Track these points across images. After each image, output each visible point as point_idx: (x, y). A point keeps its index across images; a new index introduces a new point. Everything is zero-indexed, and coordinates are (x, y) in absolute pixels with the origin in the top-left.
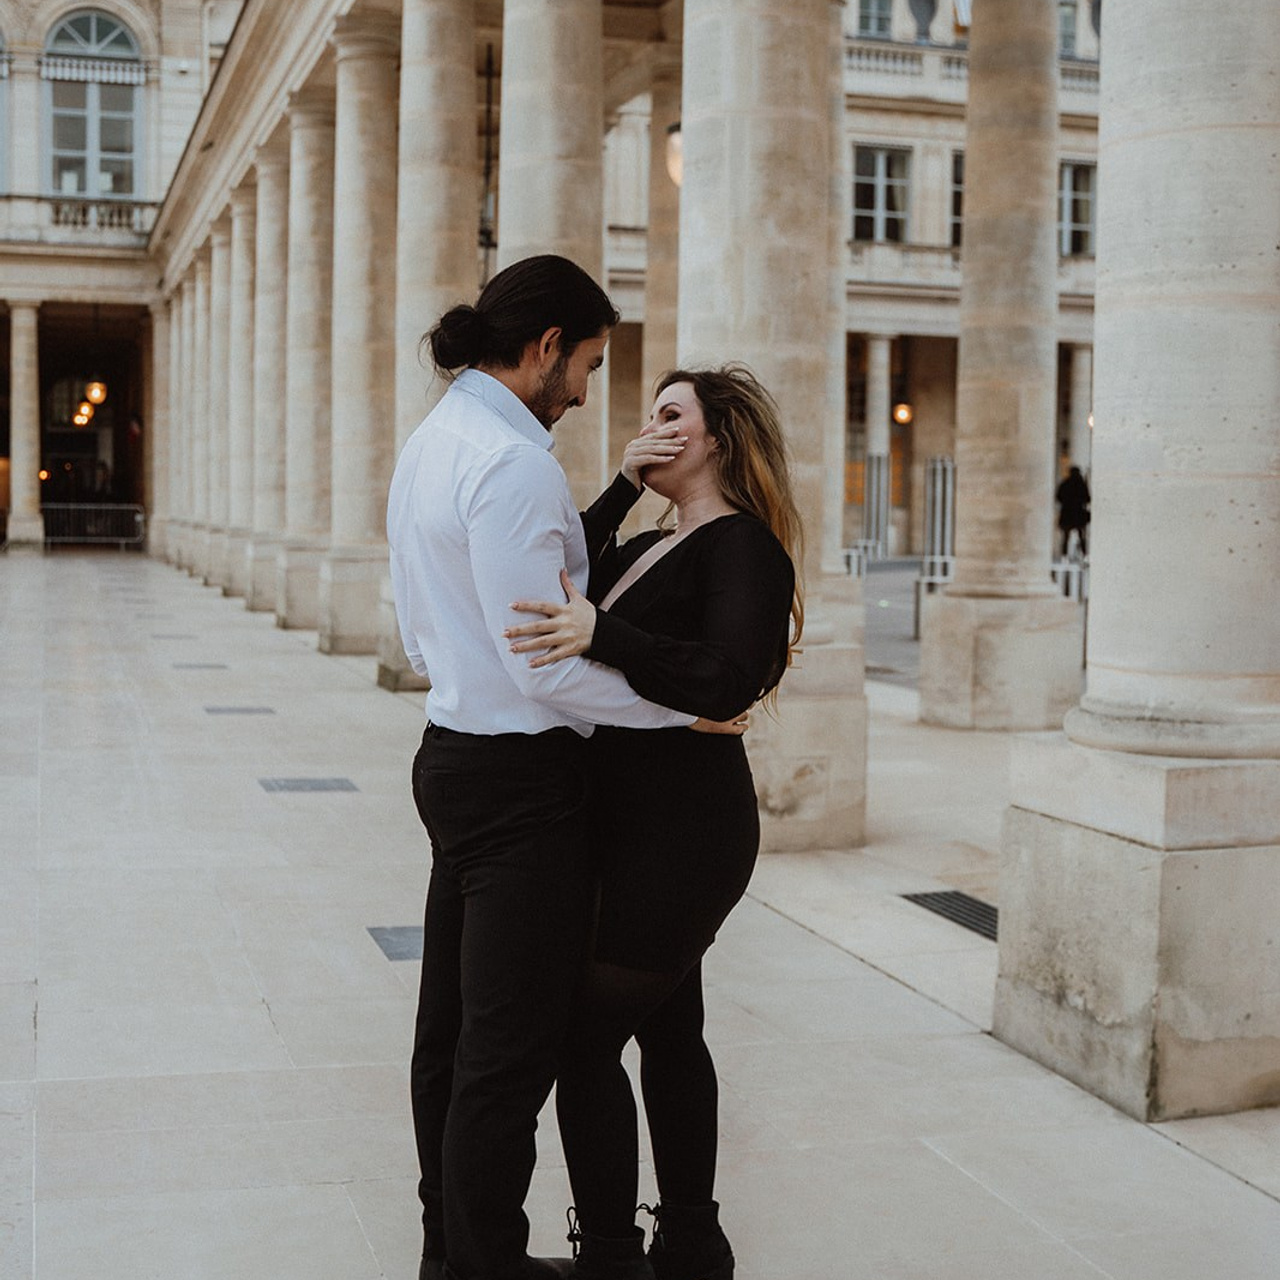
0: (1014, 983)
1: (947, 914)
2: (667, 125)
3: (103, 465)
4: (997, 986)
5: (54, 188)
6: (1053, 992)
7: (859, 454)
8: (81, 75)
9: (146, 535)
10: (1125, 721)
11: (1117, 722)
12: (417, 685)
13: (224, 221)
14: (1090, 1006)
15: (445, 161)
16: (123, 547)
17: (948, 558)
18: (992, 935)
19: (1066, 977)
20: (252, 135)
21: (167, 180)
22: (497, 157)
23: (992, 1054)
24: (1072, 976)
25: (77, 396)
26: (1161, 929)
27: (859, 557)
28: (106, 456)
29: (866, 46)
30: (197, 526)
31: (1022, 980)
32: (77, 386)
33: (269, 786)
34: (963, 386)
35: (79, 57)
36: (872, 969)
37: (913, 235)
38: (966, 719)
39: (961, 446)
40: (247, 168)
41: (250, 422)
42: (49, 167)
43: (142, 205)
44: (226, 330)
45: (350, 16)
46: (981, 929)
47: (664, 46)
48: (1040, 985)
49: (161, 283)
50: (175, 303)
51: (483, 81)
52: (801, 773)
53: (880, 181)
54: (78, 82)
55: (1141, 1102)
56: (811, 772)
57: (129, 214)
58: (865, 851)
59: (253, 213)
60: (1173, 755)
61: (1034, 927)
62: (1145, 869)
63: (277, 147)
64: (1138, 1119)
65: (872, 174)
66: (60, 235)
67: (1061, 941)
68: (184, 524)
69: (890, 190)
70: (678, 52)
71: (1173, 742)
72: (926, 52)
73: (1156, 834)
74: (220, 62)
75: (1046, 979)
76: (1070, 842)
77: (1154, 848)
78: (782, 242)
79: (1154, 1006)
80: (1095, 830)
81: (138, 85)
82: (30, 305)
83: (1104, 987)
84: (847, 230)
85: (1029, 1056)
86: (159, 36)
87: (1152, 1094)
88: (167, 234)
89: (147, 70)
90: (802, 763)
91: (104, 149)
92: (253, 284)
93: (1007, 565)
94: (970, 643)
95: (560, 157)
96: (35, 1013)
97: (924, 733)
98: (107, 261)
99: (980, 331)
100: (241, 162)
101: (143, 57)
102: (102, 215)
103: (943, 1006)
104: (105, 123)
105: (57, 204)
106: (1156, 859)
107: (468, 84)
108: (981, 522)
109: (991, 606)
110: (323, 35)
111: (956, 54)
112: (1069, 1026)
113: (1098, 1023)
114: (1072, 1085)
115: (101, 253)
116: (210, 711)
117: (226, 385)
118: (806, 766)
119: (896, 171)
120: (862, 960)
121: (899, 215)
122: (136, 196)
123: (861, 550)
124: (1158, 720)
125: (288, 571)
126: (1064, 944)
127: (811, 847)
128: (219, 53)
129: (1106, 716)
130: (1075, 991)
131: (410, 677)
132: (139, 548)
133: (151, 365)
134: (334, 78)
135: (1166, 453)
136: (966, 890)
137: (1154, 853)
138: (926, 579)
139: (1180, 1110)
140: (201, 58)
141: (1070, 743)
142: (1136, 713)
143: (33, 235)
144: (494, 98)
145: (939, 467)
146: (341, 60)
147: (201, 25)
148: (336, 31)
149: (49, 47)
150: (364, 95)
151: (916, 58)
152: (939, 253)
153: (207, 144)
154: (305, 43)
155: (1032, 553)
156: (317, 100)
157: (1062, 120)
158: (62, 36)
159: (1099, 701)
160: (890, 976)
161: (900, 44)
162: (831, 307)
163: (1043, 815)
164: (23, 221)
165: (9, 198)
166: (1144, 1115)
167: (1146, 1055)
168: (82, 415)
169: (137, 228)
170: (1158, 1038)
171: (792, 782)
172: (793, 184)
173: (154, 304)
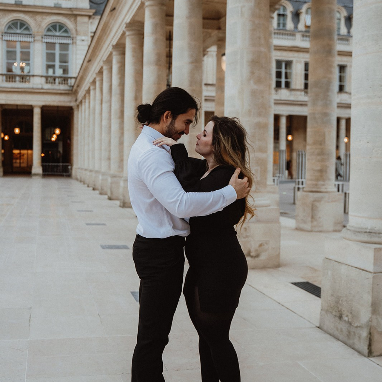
0: (326, 312)
1: (305, 289)
2: (221, 54)
3: (59, 152)
4: (321, 313)
5: (46, 73)
6: (338, 315)
7: (277, 149)
8: (54, 41)
9: (71, 172)
10: (361, 233)
11: (358, 233)
13: (94, 82)
14: (350, 320)
15: (157, 64)
16: (65, 176)
17: (303, 180)
18: (319, 296)
19: (342, 311)
20: (102, 58)
21: (78, 71)
22: (172, 63)
23: (319, 334)
24: (344, 311)
25: (52, 132)
26: (372, 297)
27: (277, 180)
28: (61, 149)
29: (279, 32)
30: (86, 170)
31: (328, 311)
32: (52, 129)
33: (103, 247)
34: (309, 130)
35: (53, 36)
36: (282, 306)
37: (293, 86)
38: (309, 228)
39: (308, 148)
40: (100, 67)
41: (101, 140)
42: (45, 68)
43: (71, 78)
44: (94, 113)
45: (130, 23)
46: (315, 294)
47: (220, 31)
48: (334, 313)
49: (76, 100)
50: (80, 106)
51: (168, 42)
52: (261, 245)
53: (283, 71)
54: (53, 43)
55: (366, 351)
56: (264, 245)
57: (67, 80)
58: (280, 269)
59: (102, 80)
60: (375, 243)
61: (332, 295)
62: (367, 279)
63: (109, 61)
64: (365, 356)
65: (281, 68)
66: (47, 86)
67: (341, 300)
68: (82, 169)
69: (286, 73)
70: (225, 33)
71: (376, 239)
72: (297, 33)
73: (371, 268)
74: (93, 37)
75: (336, 311)
76: (343, 269)
77: (370, 272)
78: (255, 87)
79: (370, 321)
80: (352, 266)
81: (70, 44)
82: (39, 107)
83: (355, 315)
84: (274, 85)
85: (330, 335)
86: (76, 30)
87: (369, 348)
88: (78, 86)
89: (73, 40)
90: (261, 243)
91: (60, 62)
92: (102, 100)
93: (321, 183)
94: (311, 206)
95: (190, 63)
96: (30, 318)
97: (297, 232)
98: (61, 94)
99: (314, 113)
100: (99, 65)
101: (72, 36)
102: (59, 81)
103: (304, 318)
104: (60, 55)
105: (47, 78)
106: (370, 276)
107: (163, 43)
108: (313, 170)
109: (317, 195)
110: (122, 28)
111: (306, 34)
112: (343, 326)
113: (352, 326)
114: (345, 345)
115: (59, 92)
116: (87, 224)
117: (94, 129)
118: (262, 244)
119: (288, 67)
120: (279, 303)
121: (289, 80)
122: (69, 75)
123: (278, 177)
124: (371, 233)
125: (111, 183)
126: (342, 301)
127: (264, 268)
128: (92, 34)
129: (355, 231)
130: (345, 316)
132: (69, 176)
133: (73, 124)
134: (125, 41)
135: (374, 151)
136: (310, 281)
137: (370, 274)
138: (297, 186)
139: (378, 354)
140: (88, 36)
141: (344, 239)
142: (365, 231)
143: (40, 86)
144: (171, 47)
145: (301, 153)
146: (127, 36)
147: (88, 27)
148: (126, 27)
149: (45, 33)
150: (133, 46)
151: (294, 35)
152: (301, 91)
153: (89, 60)
155: (329, 179)
156: (120, 47)
157: (338, 53)
158: (49, 30)
159: (353, 227)
160: (288, 309)
161: (289, 31)
162: (270, 107)
163: (335, 261)
164: (37, 83)
165: (33, 76)
166: (367, 355)
167: (367, 336)
168: (54, 138)
169: (69, 84)
170: (372, 331)
171: (258, 248)
172: (259, 70)
173: (74, 106)
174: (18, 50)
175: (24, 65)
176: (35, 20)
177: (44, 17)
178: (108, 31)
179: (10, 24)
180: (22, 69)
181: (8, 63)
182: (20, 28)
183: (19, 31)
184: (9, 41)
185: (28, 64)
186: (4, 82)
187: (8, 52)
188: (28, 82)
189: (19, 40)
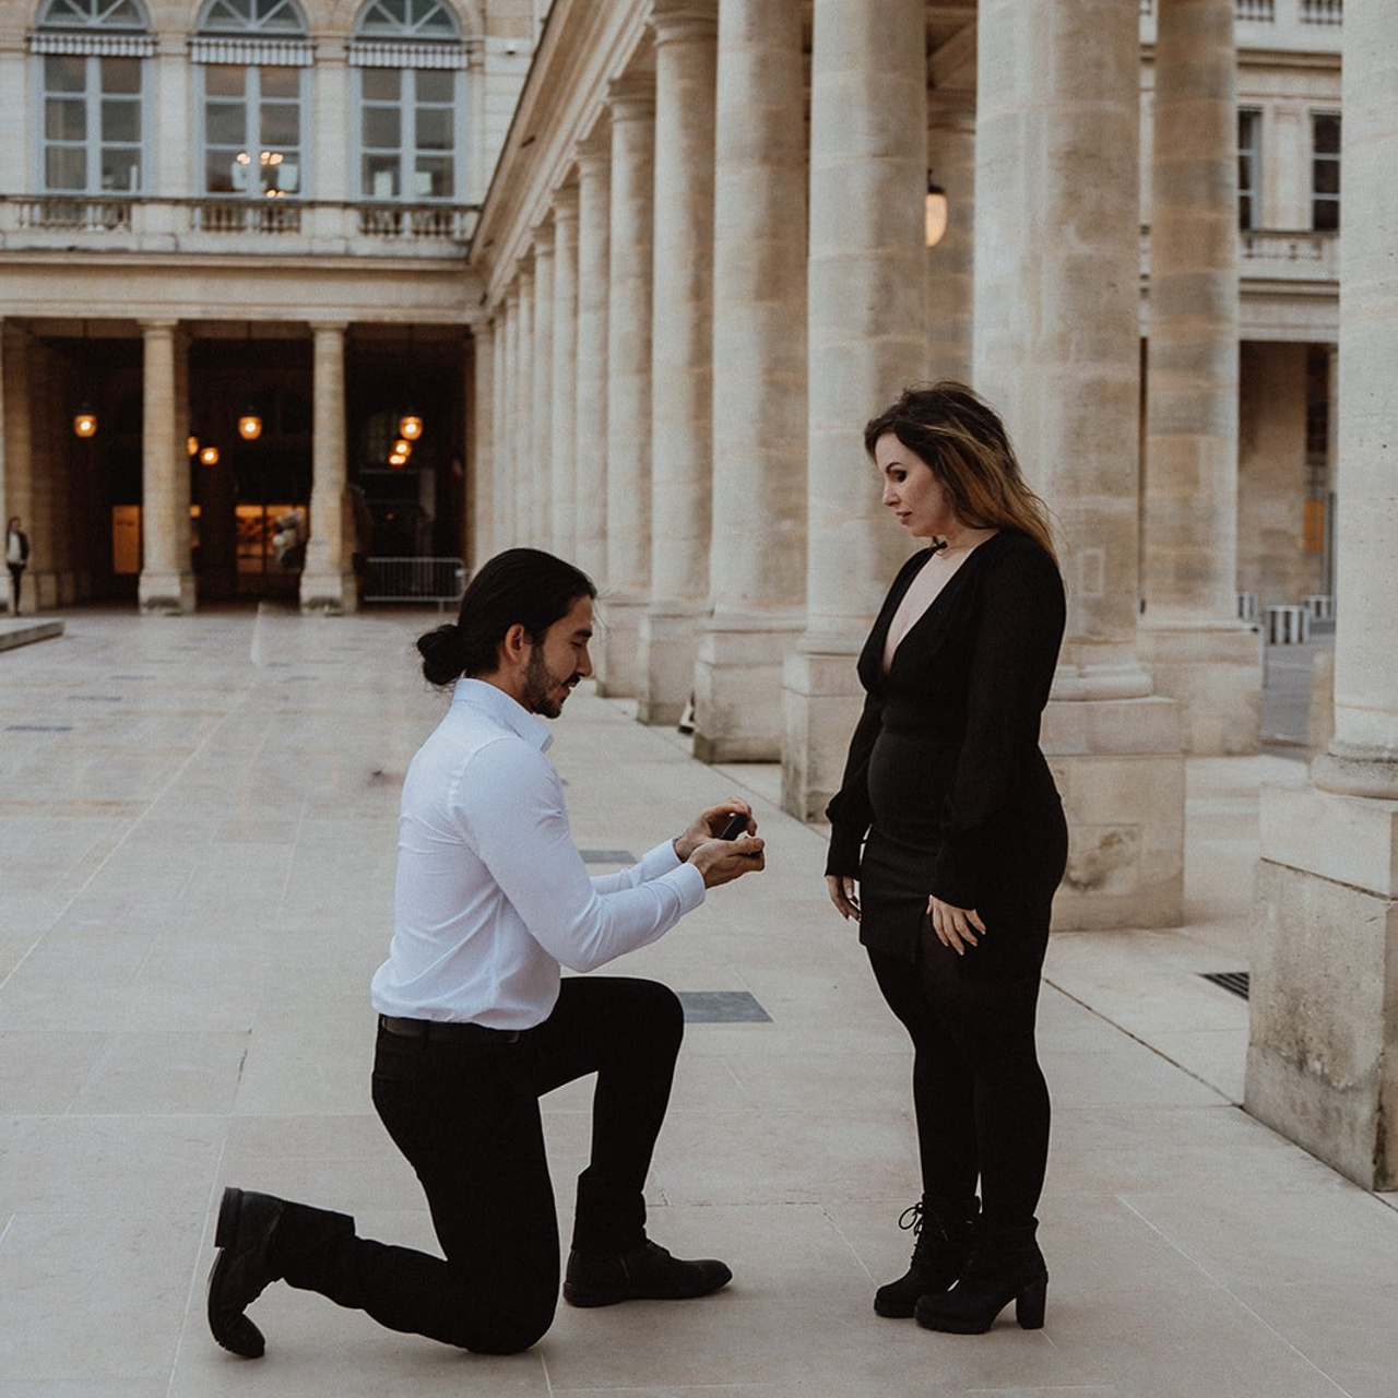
0: (1263, 1050)
3: (423, 512)
4: (1249, 1055)
5: (364, 192)
6: (1295, 1058)
8: (395, 60)
10: (1363, 764)
11: (1355, 764)
12: (736, 757)
13: (547, 227)
14: (1326, 1071)
15: (765, 159)
16: (441, 607)
18: (1244, 992)
19: (1306, 1040)
20: (574, 128)
24: (1311, 1039)
25: (394, 433)
26: (1386, 983)
28: (429, 505)
31: (1269, 1046)
32: (392, 420)
35: (392, 40)
36: (1140, 1044)
40: (568, 167)
42: (357, 169)
43: (464, 209)
44: (549, 353)
48: (1285, 1051)
49: (484, 300)
50: (498, 322)
52: (1107, 842)
54: (391, 68)
55: (1367, 1170)
56: (1120, 841)
57: (448, 220)
58: (1183, 931)
59: (575, 219)
61: (1280, 989)
62: (1373, 919)
63: (598, 143)
64: (1365, 1189)
66: (370, 246)
67: (1303, 1002)
73: (1382, 883)
75: (1289, 1044)
76: (1310, 892)
77: (1382, 897)
78: (1084, 249)
79: (1380, 1066)
80: (1333, 881)
81: (459, 69)
82: (336, 328)
83: (1340, 1050)
85: (1273, 1128)
86: (483, 12)
87: (1379, 1162)
88: (489, 243)
89: (469, 52)
90: (1111, 830)
91: (421, 145)
92: (575, 300)
98: (422, 275)
100: (563, 160)
101: (465, 38)
102: (417, 223)
103: (1202, 1081)
104: (421, 116)
105: (367, 211)
106: (1380, 907)
110: (642, 15)
112: (1309, 1093)
113: (1334, 1088)
115: (416, 266)
117: (549, 417)
118: (1113, 835)
122: (456, 199)
125: (610, 631)
126: (1305, 1005)
127: (1121, 925)
129: (1346, 759)
130: (1314, 1056)
131: (729, 746)
133: (473, 397)
134: (654, 63)
137: (1381, 902)
140: (530, 35)
141: (1315, 790)
142: (1374, 755)
143: (339, 247)
146: (661, 44)
148: (655, 12)
149: (359, 31)
150: (684, 85)
153: (528, 139)
154: (626, 23)
156: (636, 87)
158: (373, 16)
159: (1345, 744)
160: (1156, 1051)
163: (1288, 867)
164: (328, 231)
165: (312, 204)
166: (1370, 1183)
167: (1373, 1119)
168: (400, 455)
169: (457, 236)
170: (1386, 1100)
171: (1098, 852)
172: (1097, 186)
173: (476, 323)
174: (253, 99)
175: (277, 159)
178: (596, 25)
180: (270, 176)
181: (213, 157)
182: (260, 15)
183: (253, 25)
184: (217, 64)
185: (291, 158)
186: (198, 231)
187: (212, 110)
188: (290, 229)
189: (257, 61)
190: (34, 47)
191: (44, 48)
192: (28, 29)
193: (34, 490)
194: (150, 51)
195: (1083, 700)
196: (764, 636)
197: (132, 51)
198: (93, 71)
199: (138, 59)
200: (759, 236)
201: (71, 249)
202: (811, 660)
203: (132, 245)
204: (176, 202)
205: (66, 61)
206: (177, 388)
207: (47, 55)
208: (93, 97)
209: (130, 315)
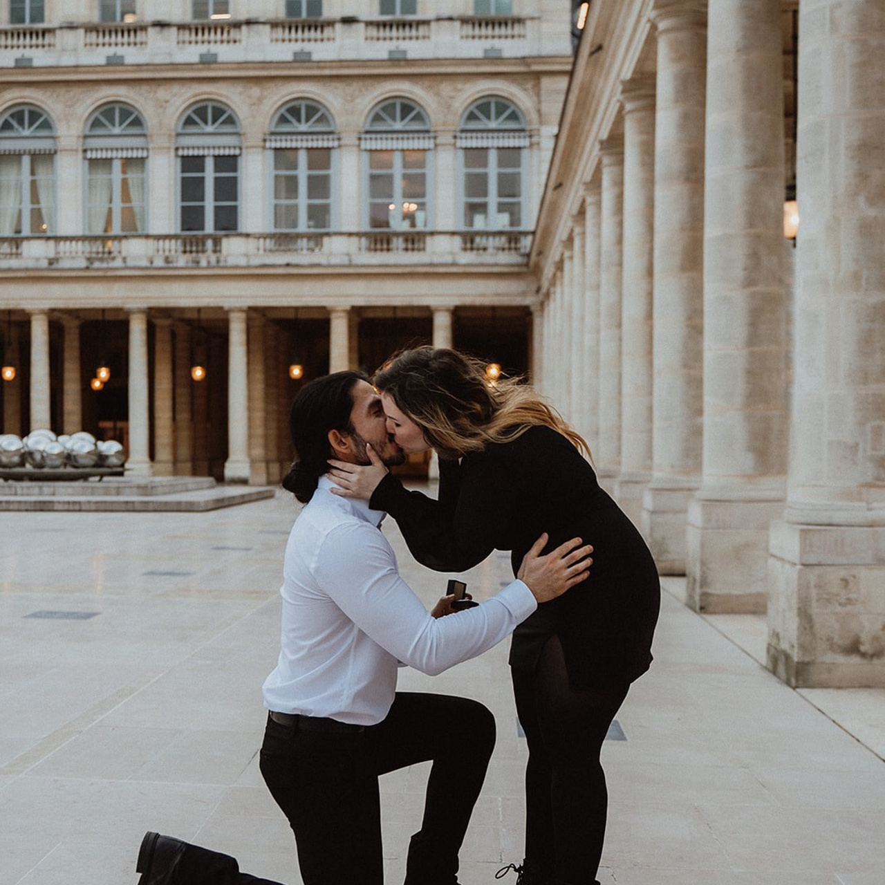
5: (467, 225)
8: (484, 143)
20: (582, 175)
35: (483, 131)
40: (580, 201)
42: (462, 211)
43: (525, 234)
45: (632, 80)
49: (538, 290)
50: (546, 303)
54: (482, 148)
57: (517, 240)
63: (595, 183)
66: (468, 258)
78: (872, 212)
81: (524, 147)
82: (447, 309)
86: (539, 111)
88: (540, 253)
89: (531, 136)
91: (500, 195)
95: (747, 167)
98: (500, 275)
100: (577, 197)
101: (528, 128)
102: (497, 244)
104: (501, 177)
105: (466, 236)
110: (616, 96)
115: (495, 270)
122: (522, 228)
133: (532, 351)
143: (449, 259)
146: (628, 113)
148: (623, 92)
149: (462, 126)
153: (558, 185)
154: (608, 103)
158: (472, 117)
164: (442, 250)
165: (432, 234)
169: (522, 251)
171: (881, 633)
172: (880, 168)
173: (534, 305)
174: (398, 171)
175: (413, 207)
176: (438, 94)
177: (459, 86)
178: (594, 106)
179: (377, 109)
180: (410, 217)
181: (374, 207)
182: (403, 118)
183: (398, 126)
184: (376, 150)
185: (422, 206)
186: (363, 251)
187: (373, 178)
188: (419, 250)
189: (400, 147)
190: (268, 144)
191: (273, 145)
192: (265, 134)
193: (267, 411)
194: (336, 144)
195: (871, 526)
196: (685, 492)
197: (326, 144)
198: (302, 158)
199: (329, 149)
200: (683, 229)
201: (288, 265)
202: (703, 505)
203: (324, 261)
204: (350, 234)
205: (287, 152)
206: (350, 349)
207: (276, 149)
208: (302, 173)
209: (323, 304)
